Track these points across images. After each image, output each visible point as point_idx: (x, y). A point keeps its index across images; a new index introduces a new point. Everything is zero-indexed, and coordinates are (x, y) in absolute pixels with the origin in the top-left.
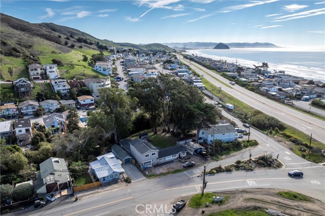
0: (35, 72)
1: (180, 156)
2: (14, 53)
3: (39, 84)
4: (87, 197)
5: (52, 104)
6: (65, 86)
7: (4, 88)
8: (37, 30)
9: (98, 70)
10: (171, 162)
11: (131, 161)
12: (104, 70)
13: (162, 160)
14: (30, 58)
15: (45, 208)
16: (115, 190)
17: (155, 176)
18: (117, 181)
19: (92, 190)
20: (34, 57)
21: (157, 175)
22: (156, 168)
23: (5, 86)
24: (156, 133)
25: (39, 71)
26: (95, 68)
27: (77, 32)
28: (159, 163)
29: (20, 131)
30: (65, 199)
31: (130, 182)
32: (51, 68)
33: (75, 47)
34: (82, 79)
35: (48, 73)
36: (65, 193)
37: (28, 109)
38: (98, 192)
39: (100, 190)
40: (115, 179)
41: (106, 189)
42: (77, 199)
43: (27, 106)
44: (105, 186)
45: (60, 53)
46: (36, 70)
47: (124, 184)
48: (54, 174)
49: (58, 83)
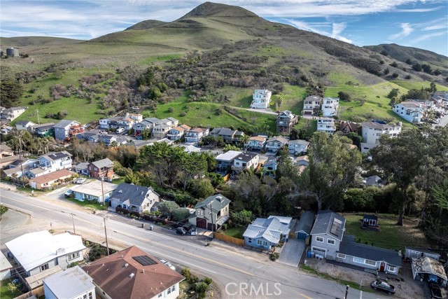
0: (309, 106)
1: (382, 268)
2: (301, 81)
3: (305, 120)
4: (220, 248)
5: (299, 145)
6: (329, 127)
7: (269, 119)
8: (355, 55)
9: (399, 113)
10: (361, 269)
11: (303, 239)
12: (408, 114)
13: (345, 258)
14: (315, 89)
15: (182, 237)
16: (250, 258)
17: (313, 271)
18: (262, 250)
19: (231, 245)
20: (320, 87)
21: (316, 273)
22: (327, 264)
23: (271, 117)
24: (400, 224)
25: (314, 105)
26: (395, 110)
27: (430, 56)
28: (338, 261)
29: (238, 163)
30: (202, 239)
31: (273, 260)
32: (328, 102)
33: (398, 78)
34: (361, 121)
35: (323, 108)
36: (208, 234)
37: (273, 145)
38: (232, 250)
39: (236, 249)
40: (262, 247)
41: (242, 252)
42: (208, 245)
43: (274, 141)
44: (245, 248)
45: (358, 85)
46: (310, 103)
47: (267, 257)
48: (204, 209)
49: (322, 121)
